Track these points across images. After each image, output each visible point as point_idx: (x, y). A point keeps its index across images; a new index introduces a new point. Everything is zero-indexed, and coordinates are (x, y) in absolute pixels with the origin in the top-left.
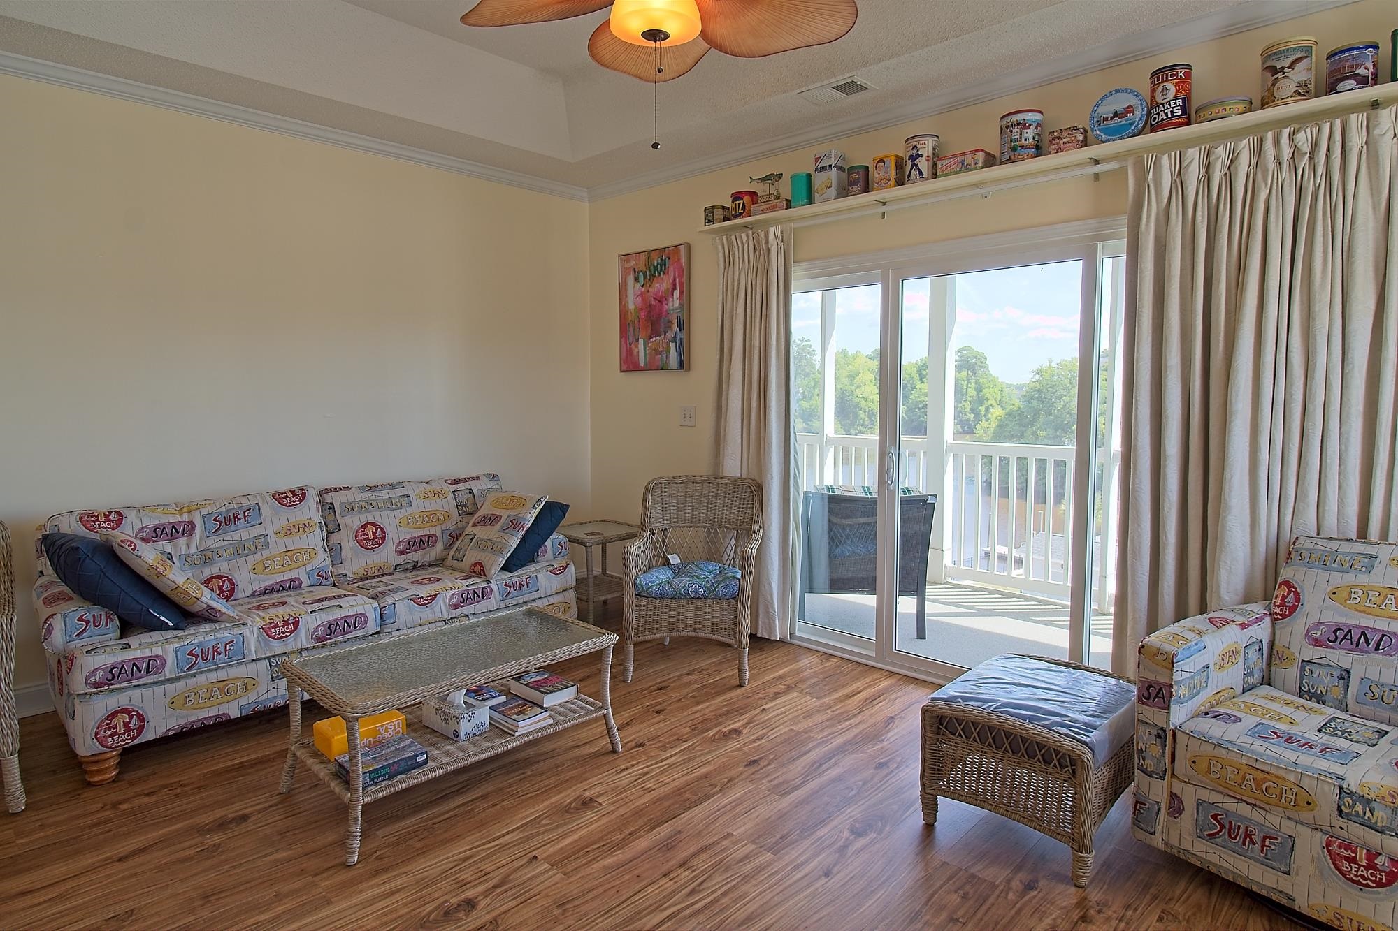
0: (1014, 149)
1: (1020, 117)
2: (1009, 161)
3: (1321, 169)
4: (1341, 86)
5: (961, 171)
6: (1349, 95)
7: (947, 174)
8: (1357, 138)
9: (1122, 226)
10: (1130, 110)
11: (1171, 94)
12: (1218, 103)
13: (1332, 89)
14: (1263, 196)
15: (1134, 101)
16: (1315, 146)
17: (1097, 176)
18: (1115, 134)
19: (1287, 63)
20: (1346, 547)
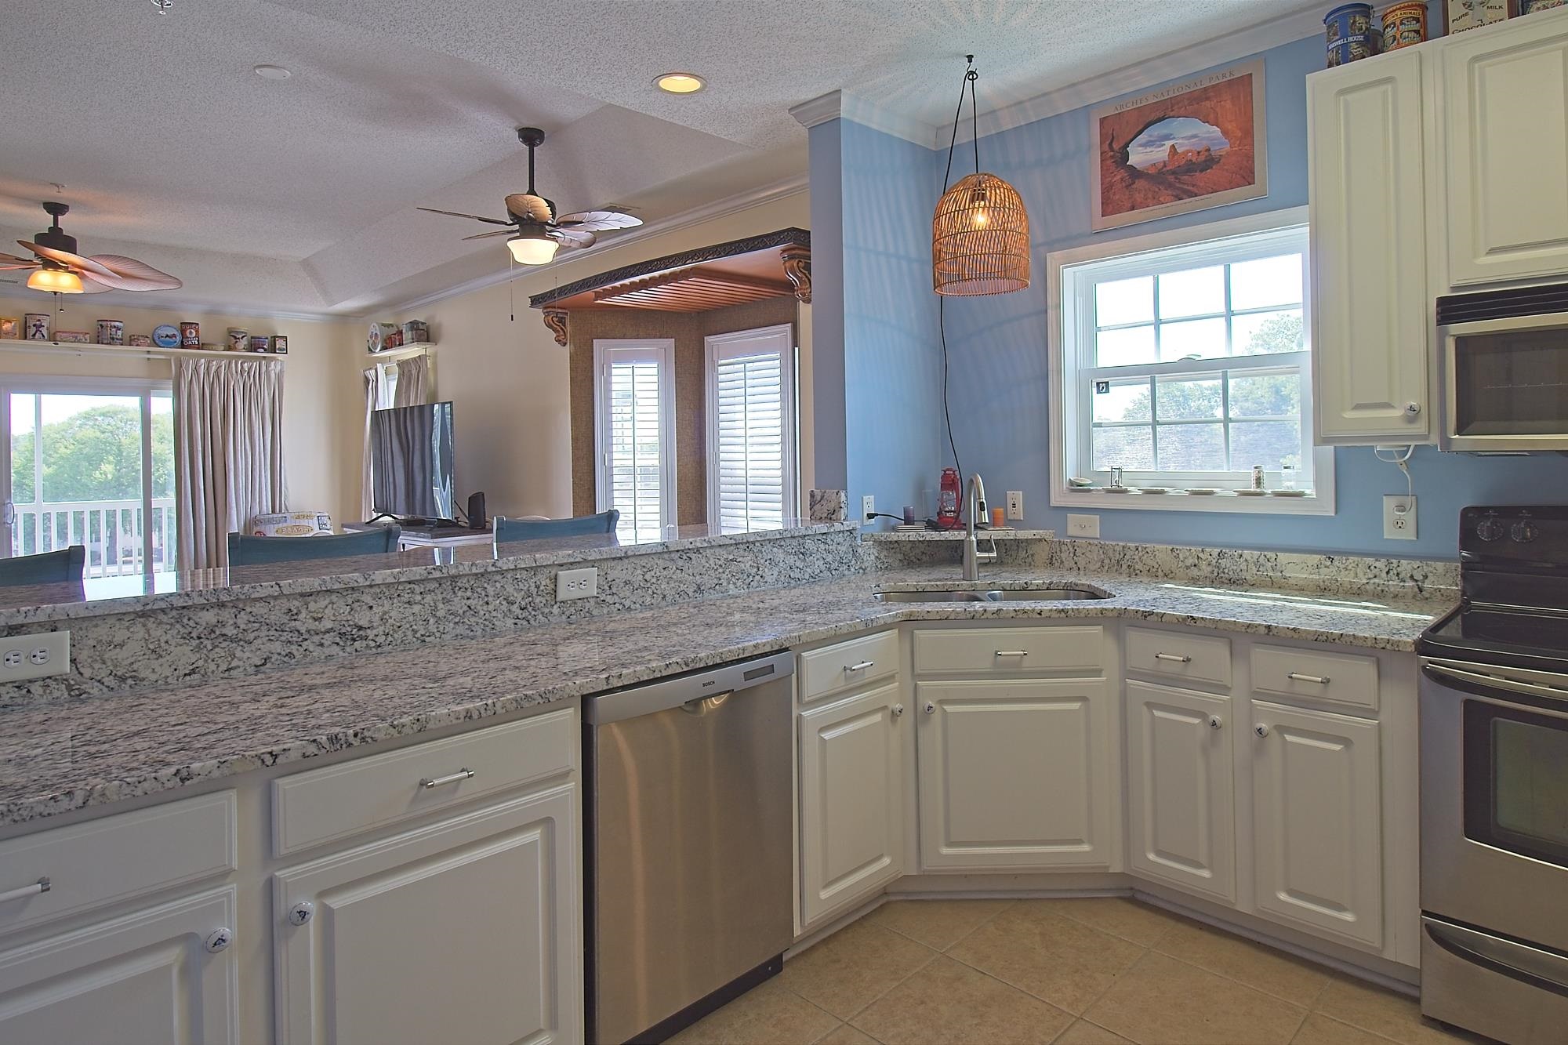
0: (113, 339)
1: (117, 324)
2: (110, 344)
3: (252, 378)
4: (259, 350)
5: (75, 342)
6: (261, 354)
7: (64, 341)
8: (264, 368)
9: (171, 384)
10: (174, 336)
11: (194, 335)
12: (214, 345)
13: (256, 351)
14: (232, 383)
15: (176, 333)
16: (250, 369)
17: (149, 359)
18: (168, 345)
19: (240, 337)
20: (271, 516)
